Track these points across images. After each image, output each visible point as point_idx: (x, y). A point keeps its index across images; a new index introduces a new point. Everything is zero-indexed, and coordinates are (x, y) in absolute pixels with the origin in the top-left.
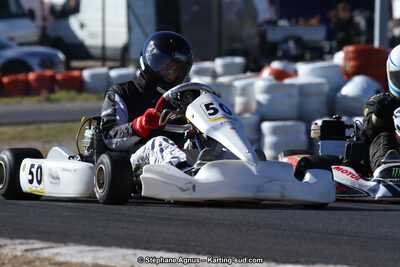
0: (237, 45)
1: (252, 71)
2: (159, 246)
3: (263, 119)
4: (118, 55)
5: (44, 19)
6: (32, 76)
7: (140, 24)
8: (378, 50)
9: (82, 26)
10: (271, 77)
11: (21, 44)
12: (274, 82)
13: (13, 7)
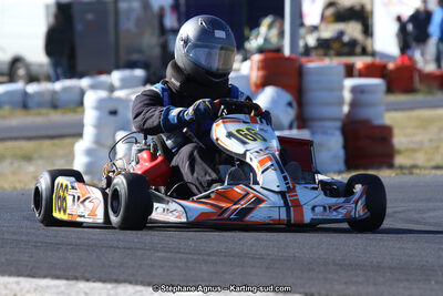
8: (289, 59)
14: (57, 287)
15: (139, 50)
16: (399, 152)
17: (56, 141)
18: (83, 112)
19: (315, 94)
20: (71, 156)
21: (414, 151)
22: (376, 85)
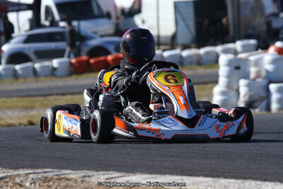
0: (250, 32)
1: (262, 49)
2: (199, 173)
3: (270, 82)
4: (169, 41)
5: (118, 18)
6: (110, 58)
7: (184, 20)
9: (143, 22)
10: (275, 53)
11: (102, 36)
12: (278, 56)
13: (96, 11)
18: (218, 67)
20: (211, 95)
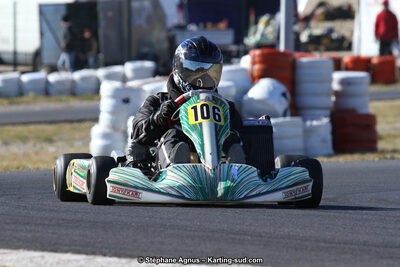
0: (145, 50)
1: (160, 75)
2: (67, 248)
8: (284, 54)
14: (77, 261)
15: (150, 45)
16: (381, 138)
17: (76, 125)
18: (99, 99)
19: (306, 86)
20: (87, 139)
21: (395, 137)
22: (362, 78)
